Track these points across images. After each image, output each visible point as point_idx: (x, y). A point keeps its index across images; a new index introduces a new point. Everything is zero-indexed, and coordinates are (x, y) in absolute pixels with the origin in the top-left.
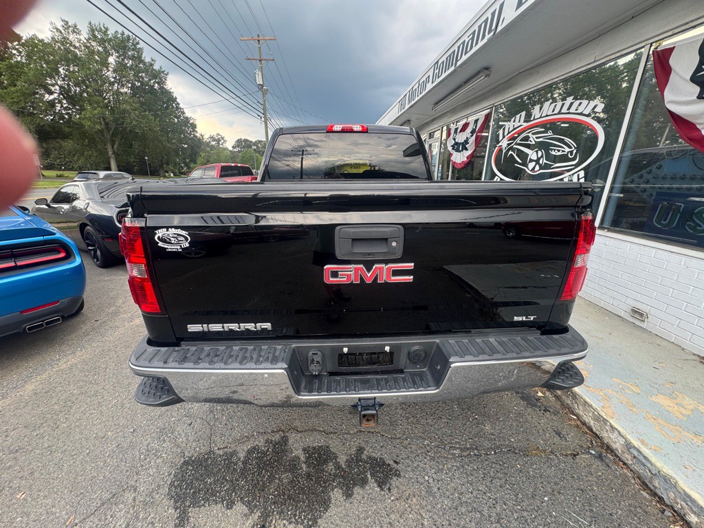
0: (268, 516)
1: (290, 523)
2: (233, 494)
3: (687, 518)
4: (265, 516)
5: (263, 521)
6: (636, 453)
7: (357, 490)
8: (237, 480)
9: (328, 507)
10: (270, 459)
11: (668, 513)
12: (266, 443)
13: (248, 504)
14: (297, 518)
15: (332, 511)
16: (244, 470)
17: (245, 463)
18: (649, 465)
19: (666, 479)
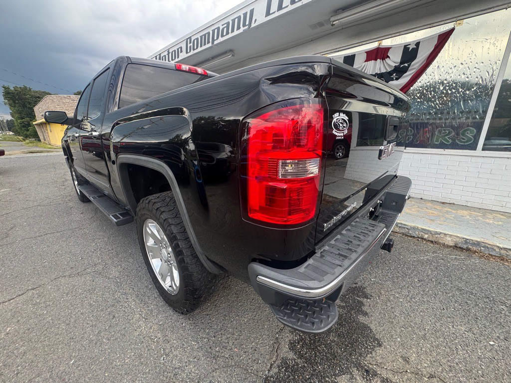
0: (360, 364)
1: (371, 353)
2: (327, 379)
3: (424, 237)
4: (359, 366)
5: (362, 369)
6: (400, 225)
7: (365, 308)
8: (315, 370)
9: (369, 327)
10: (310, 338)
11: (420, 240)
12: (293, 333)
13: (342, 372)
14: (369, 347)
15: (372, 327)
16: (308, 360)
17: (301, 356)
18: (407, 227)
19: (414, 228)
